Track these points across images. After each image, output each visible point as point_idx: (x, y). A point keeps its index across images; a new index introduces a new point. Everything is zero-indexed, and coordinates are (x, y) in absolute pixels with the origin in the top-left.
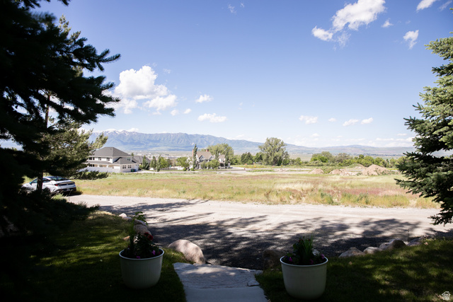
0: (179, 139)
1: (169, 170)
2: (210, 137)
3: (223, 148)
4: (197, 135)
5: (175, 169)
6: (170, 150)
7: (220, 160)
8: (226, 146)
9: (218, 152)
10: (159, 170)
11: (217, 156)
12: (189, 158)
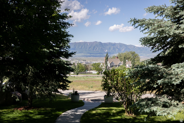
0: (94, 47)
1: (86, 73)
2: (121, 45)
3: (131, 55)
4: (110, 43)
5: (90, 73)
6: (87, 56)
7: (127, 65)
8: (133, 54)
9: (125, 59)
10: (77, 74)
11: (125, 62)
12: (102, 64)
